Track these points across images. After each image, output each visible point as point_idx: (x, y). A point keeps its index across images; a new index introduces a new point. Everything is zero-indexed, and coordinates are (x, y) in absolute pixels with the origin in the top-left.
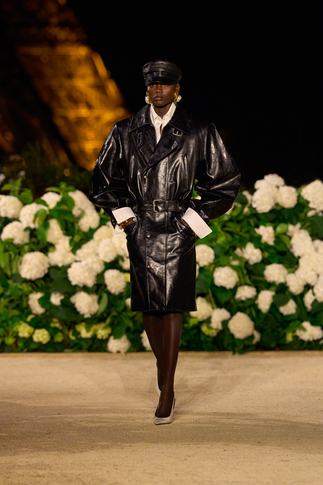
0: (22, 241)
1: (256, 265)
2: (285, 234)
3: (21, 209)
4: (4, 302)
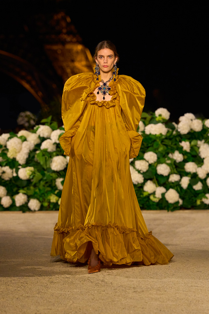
0: (52, 150)
1: (180, 163)
2: (196, 146)
3: (51, 132)
4: (42, 183)
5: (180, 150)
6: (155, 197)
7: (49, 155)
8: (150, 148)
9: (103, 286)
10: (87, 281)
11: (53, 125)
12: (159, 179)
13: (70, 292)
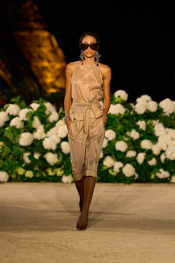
0: (20, 127)
1: (136, 140)
2: (151, 125)
3: (20, 111)
4: (11, 157)
5: (137, 128)
6: (113, 171)
7: (17, 132)
8: (109, 127)
9: (66, 251)
10: (52, 246)
11: (21, 104)
12: (117, 155)
13: (35, 256)
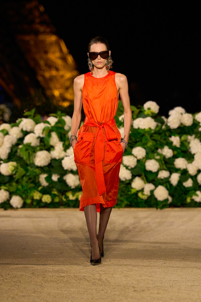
0: (36, 144)
1: (170, 158)
2: (186, 141)
3: (35, 126)
4: (25, 179)
5: (170, 145)
6: (143, 194)
7: (32, 150)
8: (138, 143)
11: (36, 118)
12: (148, 175)
